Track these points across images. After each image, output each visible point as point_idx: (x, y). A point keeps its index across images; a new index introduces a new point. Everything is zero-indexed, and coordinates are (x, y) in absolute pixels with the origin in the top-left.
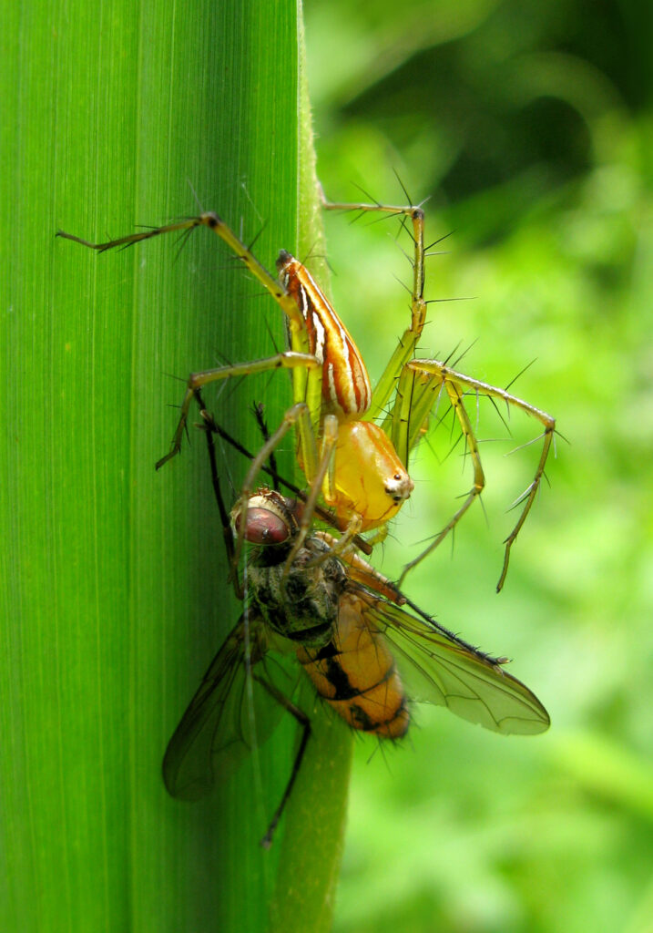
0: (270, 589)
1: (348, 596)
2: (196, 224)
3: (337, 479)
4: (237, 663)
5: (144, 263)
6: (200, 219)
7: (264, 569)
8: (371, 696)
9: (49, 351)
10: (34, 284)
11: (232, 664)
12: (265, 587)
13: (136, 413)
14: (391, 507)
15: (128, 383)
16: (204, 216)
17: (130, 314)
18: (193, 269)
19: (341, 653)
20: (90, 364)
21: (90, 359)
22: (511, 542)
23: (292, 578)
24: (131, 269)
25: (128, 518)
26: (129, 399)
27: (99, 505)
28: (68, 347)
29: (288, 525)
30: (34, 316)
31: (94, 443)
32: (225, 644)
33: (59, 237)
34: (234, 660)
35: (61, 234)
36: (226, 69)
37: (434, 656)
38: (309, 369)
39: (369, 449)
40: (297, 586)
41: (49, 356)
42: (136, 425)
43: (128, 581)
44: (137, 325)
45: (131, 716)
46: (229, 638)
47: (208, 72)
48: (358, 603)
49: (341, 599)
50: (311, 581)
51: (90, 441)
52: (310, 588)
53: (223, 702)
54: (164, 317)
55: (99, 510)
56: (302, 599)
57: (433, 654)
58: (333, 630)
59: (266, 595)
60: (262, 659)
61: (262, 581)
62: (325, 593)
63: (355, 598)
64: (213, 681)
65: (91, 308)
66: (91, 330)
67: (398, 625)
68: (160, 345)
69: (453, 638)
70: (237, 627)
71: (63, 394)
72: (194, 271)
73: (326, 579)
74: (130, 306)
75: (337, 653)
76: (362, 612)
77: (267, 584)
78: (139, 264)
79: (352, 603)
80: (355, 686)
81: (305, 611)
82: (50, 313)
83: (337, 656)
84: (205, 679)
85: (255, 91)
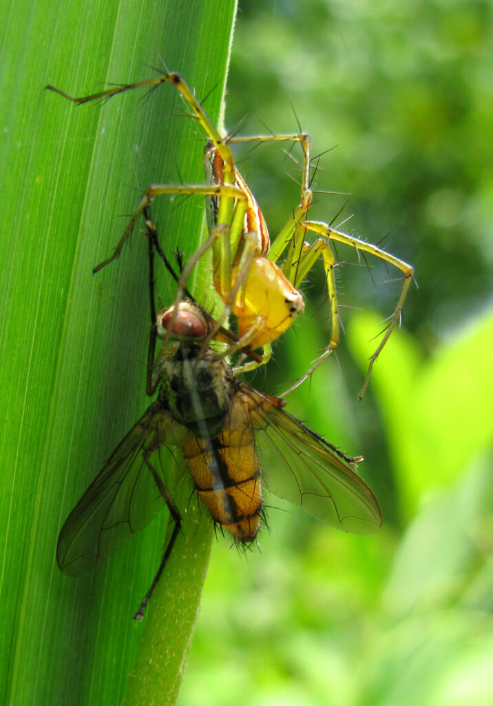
0: (182, 378)
1: (240, 396)
2: (163, 81)
3: (247, 294)
4: (138, 449)
5: (103, 131)
6: (167, 76)
7: (179, 362)
8: (244, 488)
9: (25, 178)
10: (24, 121)
11: (134, 449)
12: (178, 375)
13: (80, 245)
14: (287, 317)
15: (78, 220)
16: (171, 74)
17: (88, 166)
18: (137, 149)
19: (227, 447)
20: (52, 198)
21: (53, 194)
22: (374, 360)
23: (203, 370)
24: (94, 133)
25: (61, 327)
26: (77, 234)
27: (40, 313)
28: (39, 180)
29: (206, 325)
30: (20, 145)
31: (44, 263)
32: (132, 430)
33: (48, 91)
34: (136, 445)
35: (49, 87)
36: (181, 8)
37: (301, 455)
38: (239, 200)
39: (271, 276)
40: (205, 378)
41: (23, 183)
42: (79, 253)
43: (53, 380)
44: (92, 175)
45: (39, 496)
46: (135, 426)
47: (168, 6)
48: (246, 404)
49: (235, 399)
50: (216, 375)
51: (42, 260)
52: (215, 379)
53: (121, 483)
54: (110, 179)
55: (39, 318)
56: (208, 388)
57: (301, 452)
58: (224, 424)
59: (179, 383)
60: (159, 447)
61: (176, 372)
62: (225, 388)
63: (245, 398)
64: (115, 463)
65: (60, 154)
66: (57, 172)
67: (277, 424)
68: (104, 200)
69: (320, 438)
70: (143, 417)
71: (28, 216)
72: (136, 150)
73: (225, 378)
74: (89, 161)
75: (224, 446)
76: (250, 410)
77: (181, 373)
78: (100, 131)
79: (242, 402)
80: (232, 477)
81: (208, 399)
82: (30, 147)
83: (223, 450)
84: (109, 462)
85: (199, 29)
